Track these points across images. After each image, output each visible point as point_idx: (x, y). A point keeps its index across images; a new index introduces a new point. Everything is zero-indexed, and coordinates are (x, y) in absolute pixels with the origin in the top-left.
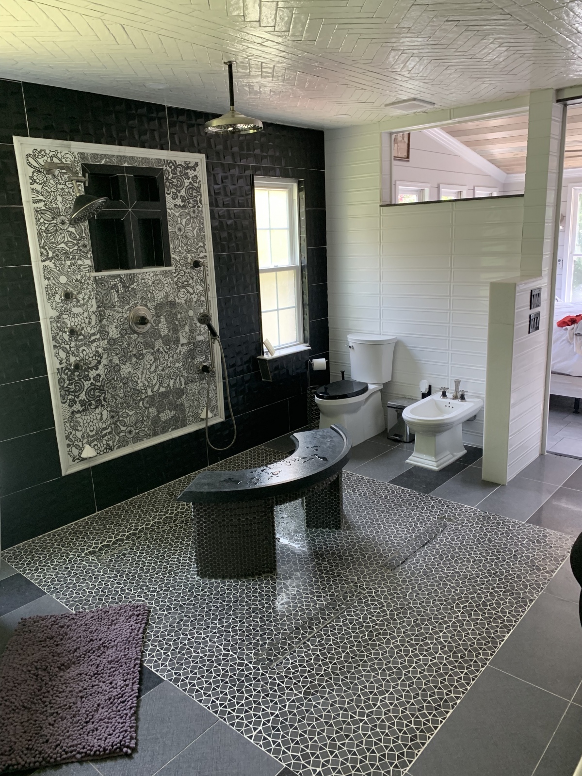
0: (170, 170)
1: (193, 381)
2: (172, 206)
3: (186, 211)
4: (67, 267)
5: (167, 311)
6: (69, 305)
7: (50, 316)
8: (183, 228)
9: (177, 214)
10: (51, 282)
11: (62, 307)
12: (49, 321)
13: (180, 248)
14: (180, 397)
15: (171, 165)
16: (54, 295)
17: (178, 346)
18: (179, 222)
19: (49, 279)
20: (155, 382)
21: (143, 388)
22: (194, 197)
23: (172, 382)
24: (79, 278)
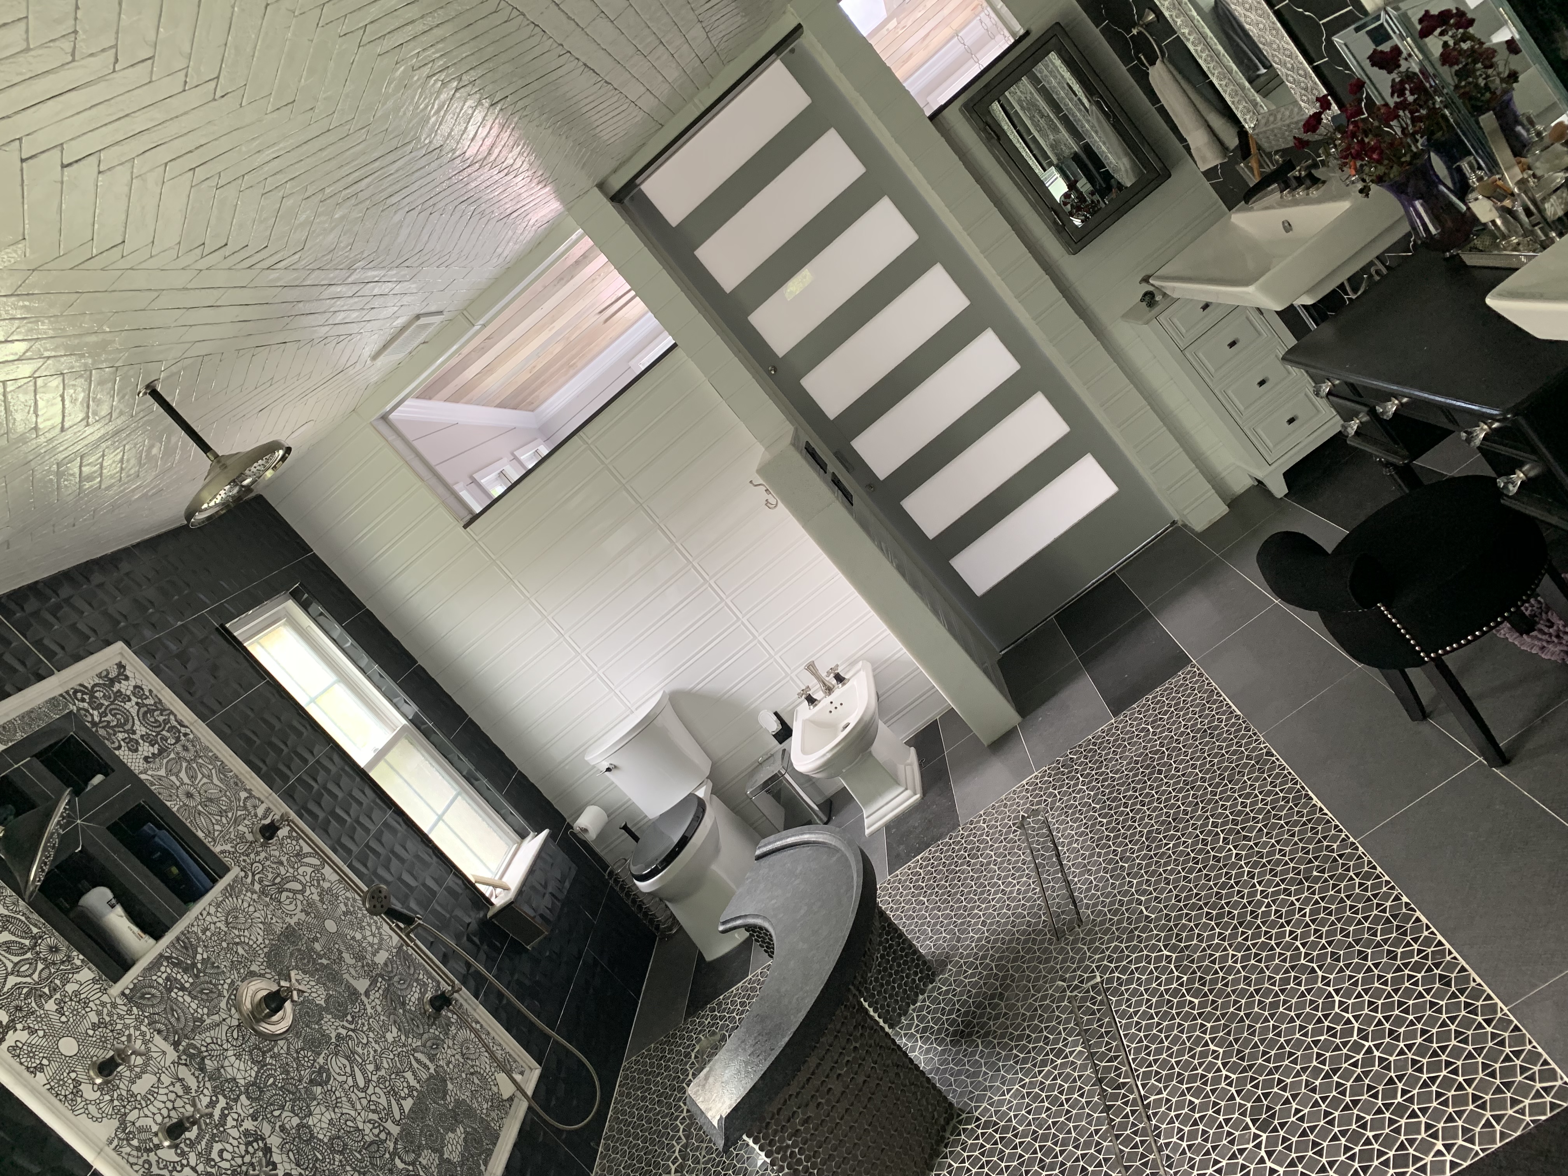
0: (86, 705)
1: (437, 1045)
2: (142, 765)
3: (172, 756)
4: (55, 1017)
5: (292, 954)
6: (122, 1086)
7: (104, 1139)
8: (192, 790)
9: (162, 772)
10: (49, 1071)
11: (112, 1101)
12: (109, 1150)
13: (217, 827)
14: (445, 1093)
15: (79, 695)
16: (77, 1092)
17: (363, 1002)
18: (178, 784)
19: (40, 1068)
20: (383, 1101)
22: (165, 724)
23: (409, 1075)
24: (95, 1019)
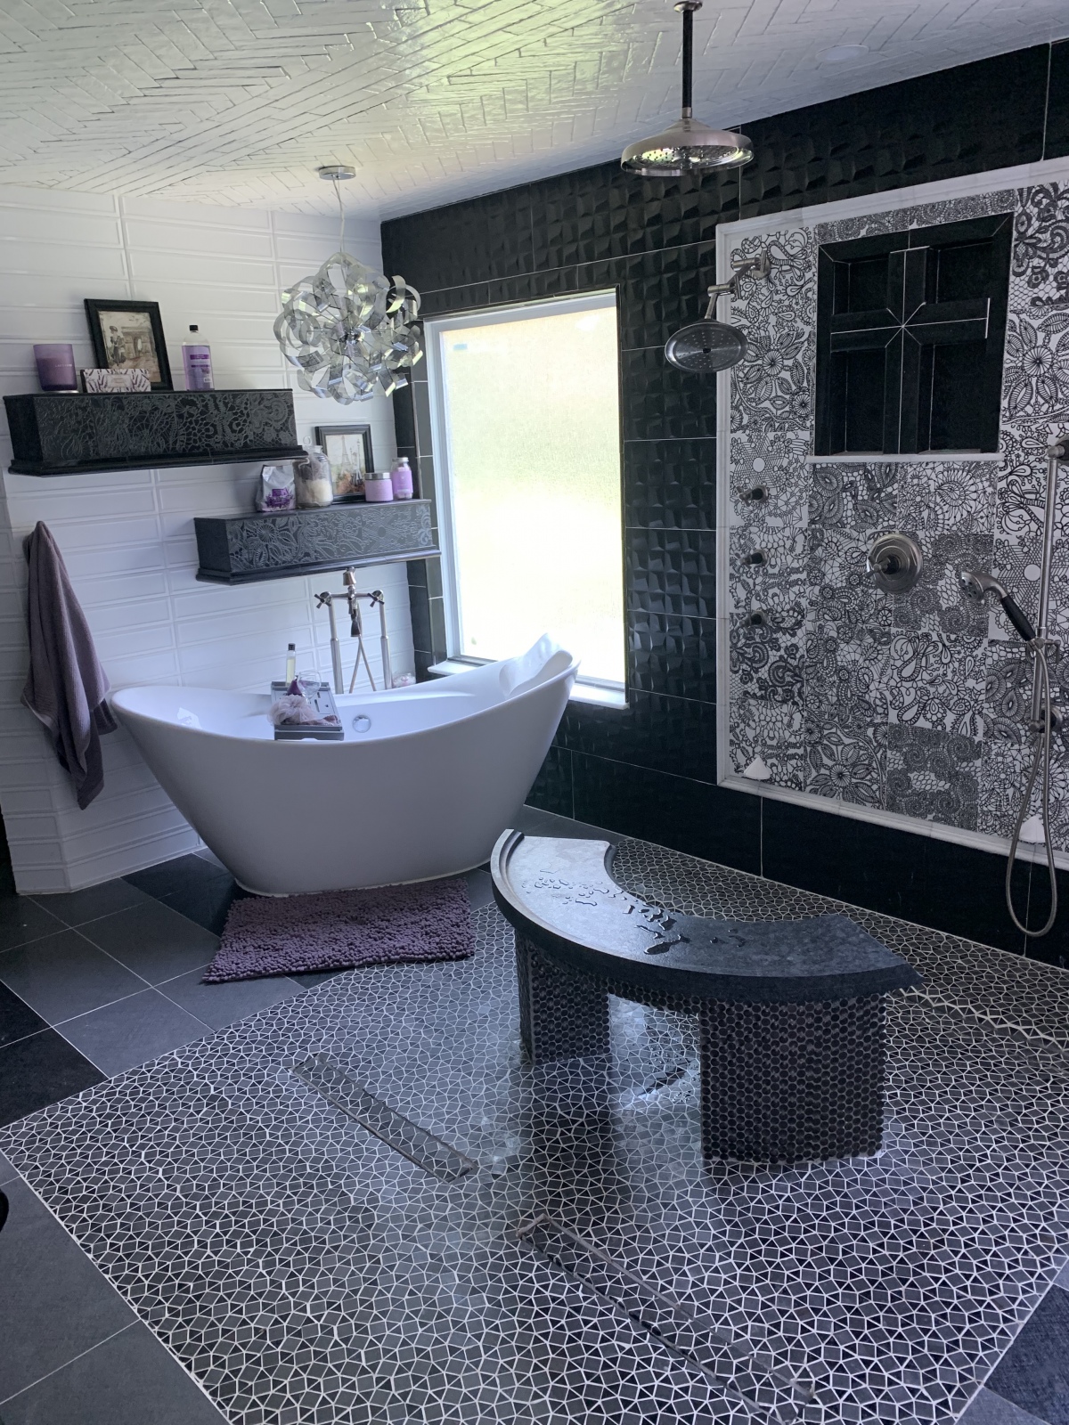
0: (1036, 210)
1: (1010, 737)
2: (1025, 303)
4: (767, 443)
5: (964, 555)
6: (763, 510)
7: (732, 524)
8: (1048, 358)
10: (739, 467)
11: (752, 512)
12: (728, 532)
13: (1029, 409)
14: (967, 759)
15: (1039, 197)
16: (741, 490)
17: (980, 642)
18: (1040, 343)
19: (737, 462)
20: (908, 700)
21: (878, 702)
23: (950, 718)
24: (785, 464)
